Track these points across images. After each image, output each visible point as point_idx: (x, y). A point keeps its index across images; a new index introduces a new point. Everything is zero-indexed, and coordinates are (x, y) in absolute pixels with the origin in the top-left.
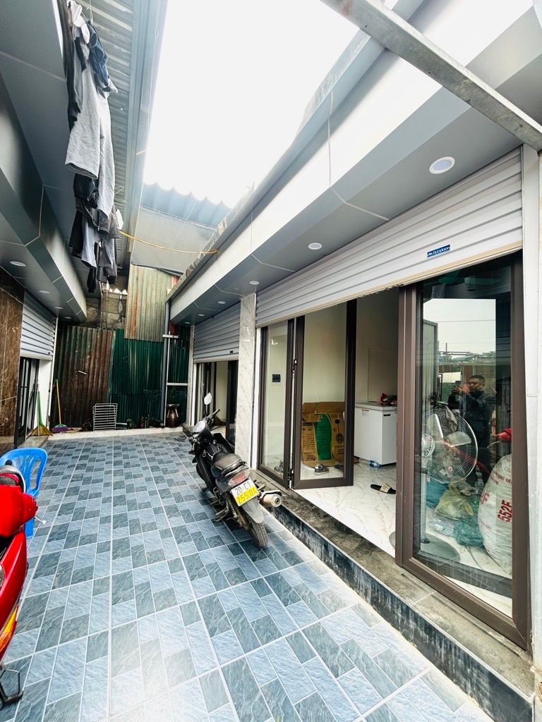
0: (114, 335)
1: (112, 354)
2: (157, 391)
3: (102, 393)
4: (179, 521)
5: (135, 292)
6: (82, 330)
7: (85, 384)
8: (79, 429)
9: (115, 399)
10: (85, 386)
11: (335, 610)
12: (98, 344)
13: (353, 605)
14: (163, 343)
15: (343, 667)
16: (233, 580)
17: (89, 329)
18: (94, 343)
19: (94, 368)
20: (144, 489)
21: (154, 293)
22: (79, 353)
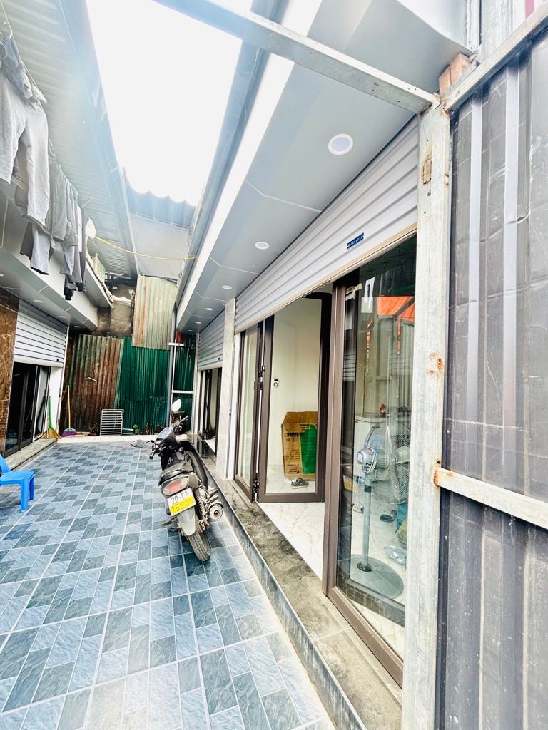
0: (123, 343)
1: (120, 362)
2: (163, 398)
3: (110, 400)
4: (136, 528)
5: (142, 301)
6: (92, 339)
7: (94, 390)
8: (89, 433)
9: (122, 405)
10: (94, 392)
11: (248, 638)
12: (107, 352)
13: (270, 634)
14: (169, 351)
15: (223, 703)
16: (156, 594)
17: (99, 337)
18: (103, 351)
19: (103, 375)
20: (119, 493)
21: (161, 303)
22: (90, 360)
